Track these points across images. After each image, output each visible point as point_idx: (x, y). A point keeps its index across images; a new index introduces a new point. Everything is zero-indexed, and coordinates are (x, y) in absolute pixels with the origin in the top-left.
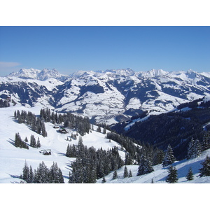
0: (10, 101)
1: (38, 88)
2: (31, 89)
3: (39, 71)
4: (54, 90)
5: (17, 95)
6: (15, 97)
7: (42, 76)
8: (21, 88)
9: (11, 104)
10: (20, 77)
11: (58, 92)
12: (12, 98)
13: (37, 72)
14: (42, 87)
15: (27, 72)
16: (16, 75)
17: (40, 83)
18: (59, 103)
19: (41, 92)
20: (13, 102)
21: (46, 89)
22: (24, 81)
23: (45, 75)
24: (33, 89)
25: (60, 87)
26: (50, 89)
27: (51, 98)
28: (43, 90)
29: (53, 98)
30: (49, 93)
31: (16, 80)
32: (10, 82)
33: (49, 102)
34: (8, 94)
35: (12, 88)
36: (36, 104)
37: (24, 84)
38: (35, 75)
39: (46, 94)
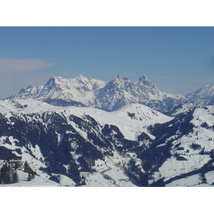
0: (17, 166)
1: (98, 132)
2: (78, 136)
3: (102, 84)
4: (143, 137)
5: (37, 151)
6: (33, 157)
7: (108, 98)
8: (51, 130)
9: (21, 174)
10: (49, 101)
11: (154, 143)
12: (26, 157)
13: (95, 86)
14: (107, 129)
15: (69, 87)
16: (37, 95)
17: (103, 118)
18: (156, 176)
19: (106, 144)
20: (27, 168)
21: (120, 136)
22: (59, 110)
23: (117, 96)
24: (84, 135)
25: (159, 130)
26: (130, 136)
27: (132, 162)
28: (110, 139)
29: (138, 162)
30: (128, 146)
31: (36, 108)
32: (20, 113)
33: (127, 173)
34: (12, 147)
35: (25, 131)
36: (90, 177)
37: (58, 121)
38: (90, 96)
39: (119, 149)
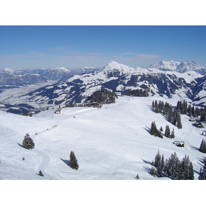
0: (149, 91)
1: (177, 80)
2: (170, 81)
3: (179, 63)
4: (193, 82)
5: (155, 86)
6: (154, 88)
7: (181, 68)
8: (161, 79)
9: (150, 94)
10: (160, 69)
11: (197, 85)
12: (152, 88)
13: (176, 64)
14: (180, 79)
15: (167, 64)
16: (156, 67)
17: (179, 75)
18: (197, 96)
19: (179, 85)
20: (152, 92)
21: (185, 82)
22: (163, 72)
23: (184, 68)
24: (172, 81)
25: (199, 80)
26: (188, 81)
27: (189, 91)
28: (181, 82)
29: (191, 91)
30: (188, 85)
31: (155, 71)
32: (150, 73)
33: (187, 94)
34: (147, 84)
35: (152, 79)
36: (173, 96)
37: (163, 76)
38: (175, 67)
39: (184, 86)
